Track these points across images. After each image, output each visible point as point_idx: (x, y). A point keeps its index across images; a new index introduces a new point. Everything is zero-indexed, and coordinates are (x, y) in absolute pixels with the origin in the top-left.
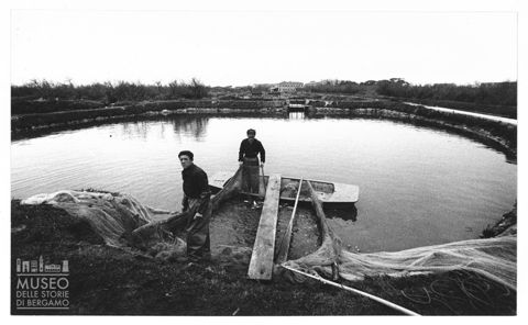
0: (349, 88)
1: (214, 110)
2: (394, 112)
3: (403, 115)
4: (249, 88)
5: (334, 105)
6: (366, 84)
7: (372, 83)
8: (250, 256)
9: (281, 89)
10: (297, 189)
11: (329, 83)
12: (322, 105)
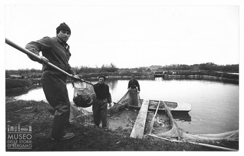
0: (185, 67)
1: (120, 77)
2: (210, 76)
3: (215, 77)
4: (137, 69)
5: (177, 74)
6: (194, 65)
7: (197, 65)
8: (131, 131)
9: (151, 69)
10: (157, 105)
11: (174, 66)
12: (171, 74)
